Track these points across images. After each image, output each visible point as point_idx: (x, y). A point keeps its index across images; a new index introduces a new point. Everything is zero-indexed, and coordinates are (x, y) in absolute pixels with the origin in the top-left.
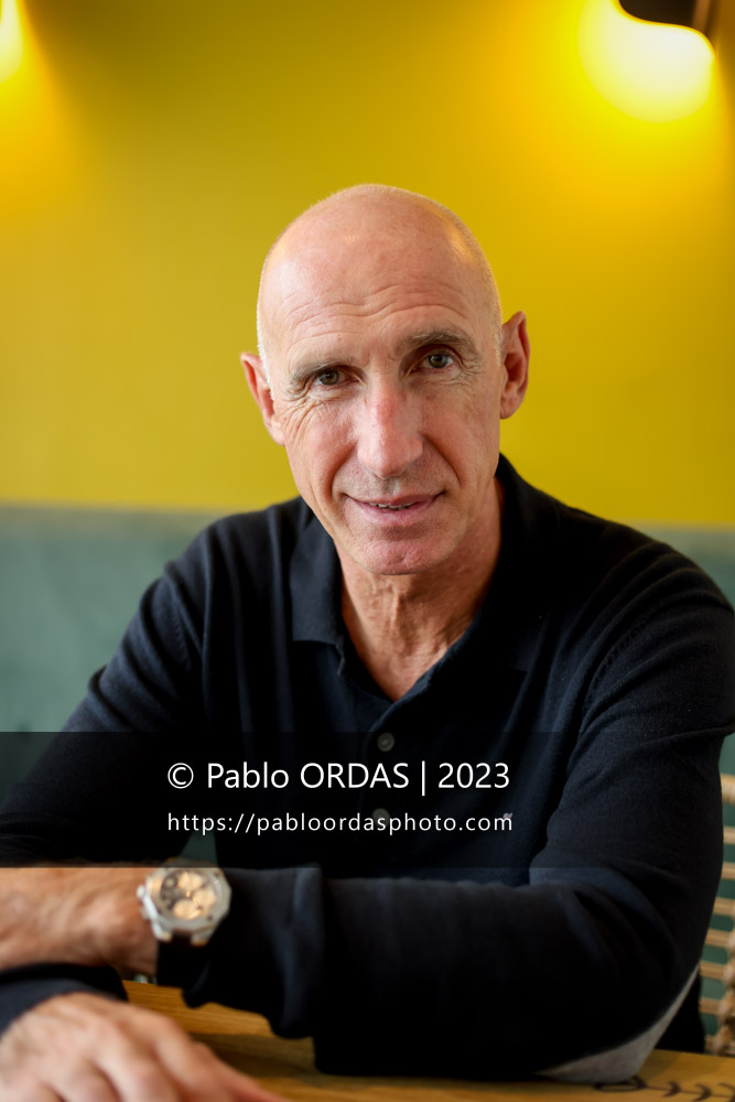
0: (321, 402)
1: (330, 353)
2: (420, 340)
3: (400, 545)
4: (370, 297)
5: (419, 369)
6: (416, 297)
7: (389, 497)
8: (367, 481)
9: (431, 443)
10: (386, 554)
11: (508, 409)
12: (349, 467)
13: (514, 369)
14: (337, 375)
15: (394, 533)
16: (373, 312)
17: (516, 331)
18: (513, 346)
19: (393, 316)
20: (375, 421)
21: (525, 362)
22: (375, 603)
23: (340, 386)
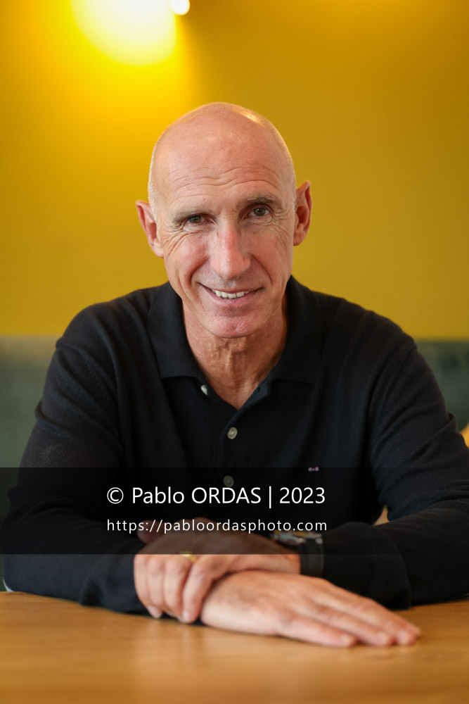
0: (192, 233)
1: (198, 207)
2: (250, 201)
3: (234, 320)
4: (223, 175)
5: (248, 217)
6: (249, 175)
7: (227, 288)
8: (215, 278)
9: (254, 259)
10: (225, 325)
11: (298, 240)
12: (203, 269)
13: (302, 215)
14: (201, 218)
15: (230, 312)
16: (224, 184)
17: (304, 194)
18: (302, 202)
19: (236, 186)
20: (224, 247)
21: (308, 212)
22: (215, 356)
23: (202, 224)
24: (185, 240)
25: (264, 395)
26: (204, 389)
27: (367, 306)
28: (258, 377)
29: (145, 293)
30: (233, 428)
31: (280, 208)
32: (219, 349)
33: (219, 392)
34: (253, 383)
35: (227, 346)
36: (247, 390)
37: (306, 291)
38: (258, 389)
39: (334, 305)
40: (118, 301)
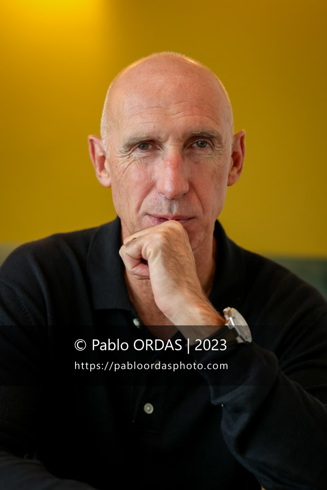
4: (173, 106)
5: (191, 147)
11: (231, 181)
13: (236, 160)
18: (237, 148)
21: (242, 158)
23: (150, 151)
24: (133, 166)
26: (136, 322)
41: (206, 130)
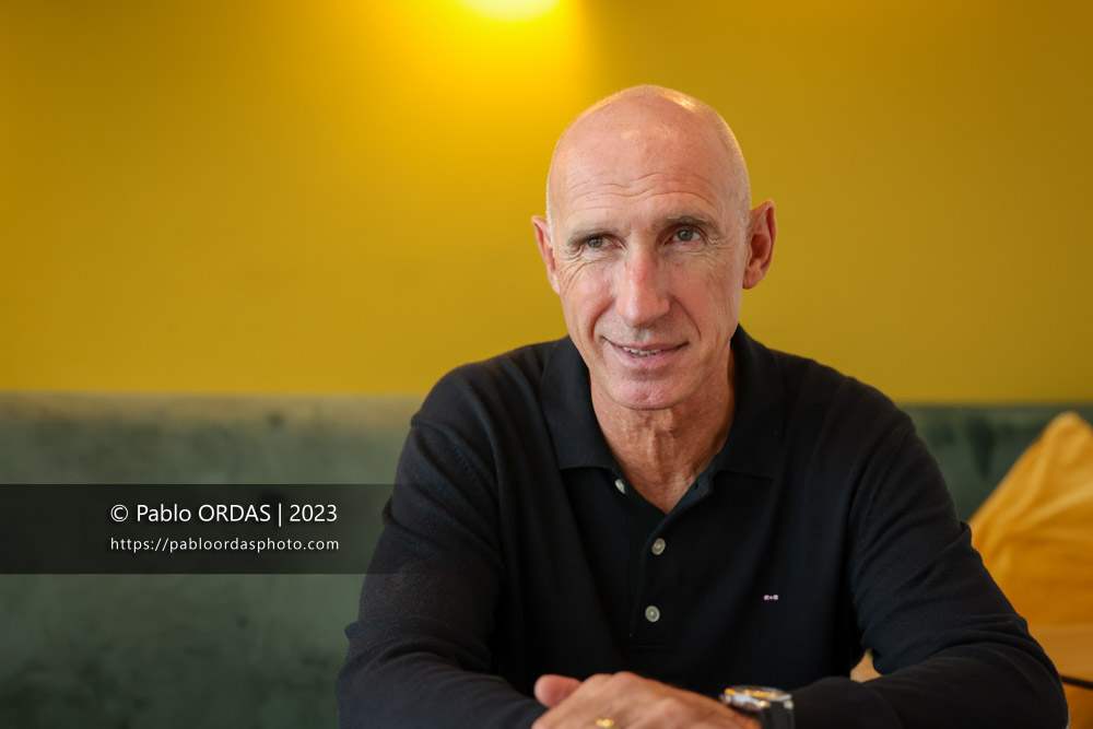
0: (593, 262)
1: (599, 224)
2: (673, 221)
3: (646, 385)
4: (636, 182)
5: (670, 241)
6: (672, 185)
7: (639, 344)
8: (622, 329)
9: (674, 301)
10: (633, 391)
11: (751, 281)
12: (608, 316)
14: (601, 239)
15: (641, 374)
16: (637, 194)
17: (764, 217)
18: (759, 228)
19: (653, 198)
20: (631, 282)
21: (770, 243)
22: (631, 438)
23: (605, 249)
24: (583, 273)
25: (703, 494)
26: (619, 485)
27: (845, 370)
28: (694, 468)
29: (537, 350)
30: (660, 540)
31: (716, 231)
32: (638, 427)
33: (640, 489)
34: (687, 478)
35: (647, 424)
36: (679, 487)
37: (760, 348)
38: (695, 485)
39: (799, 369)
40: (498, 360)
41: (689, 213)
